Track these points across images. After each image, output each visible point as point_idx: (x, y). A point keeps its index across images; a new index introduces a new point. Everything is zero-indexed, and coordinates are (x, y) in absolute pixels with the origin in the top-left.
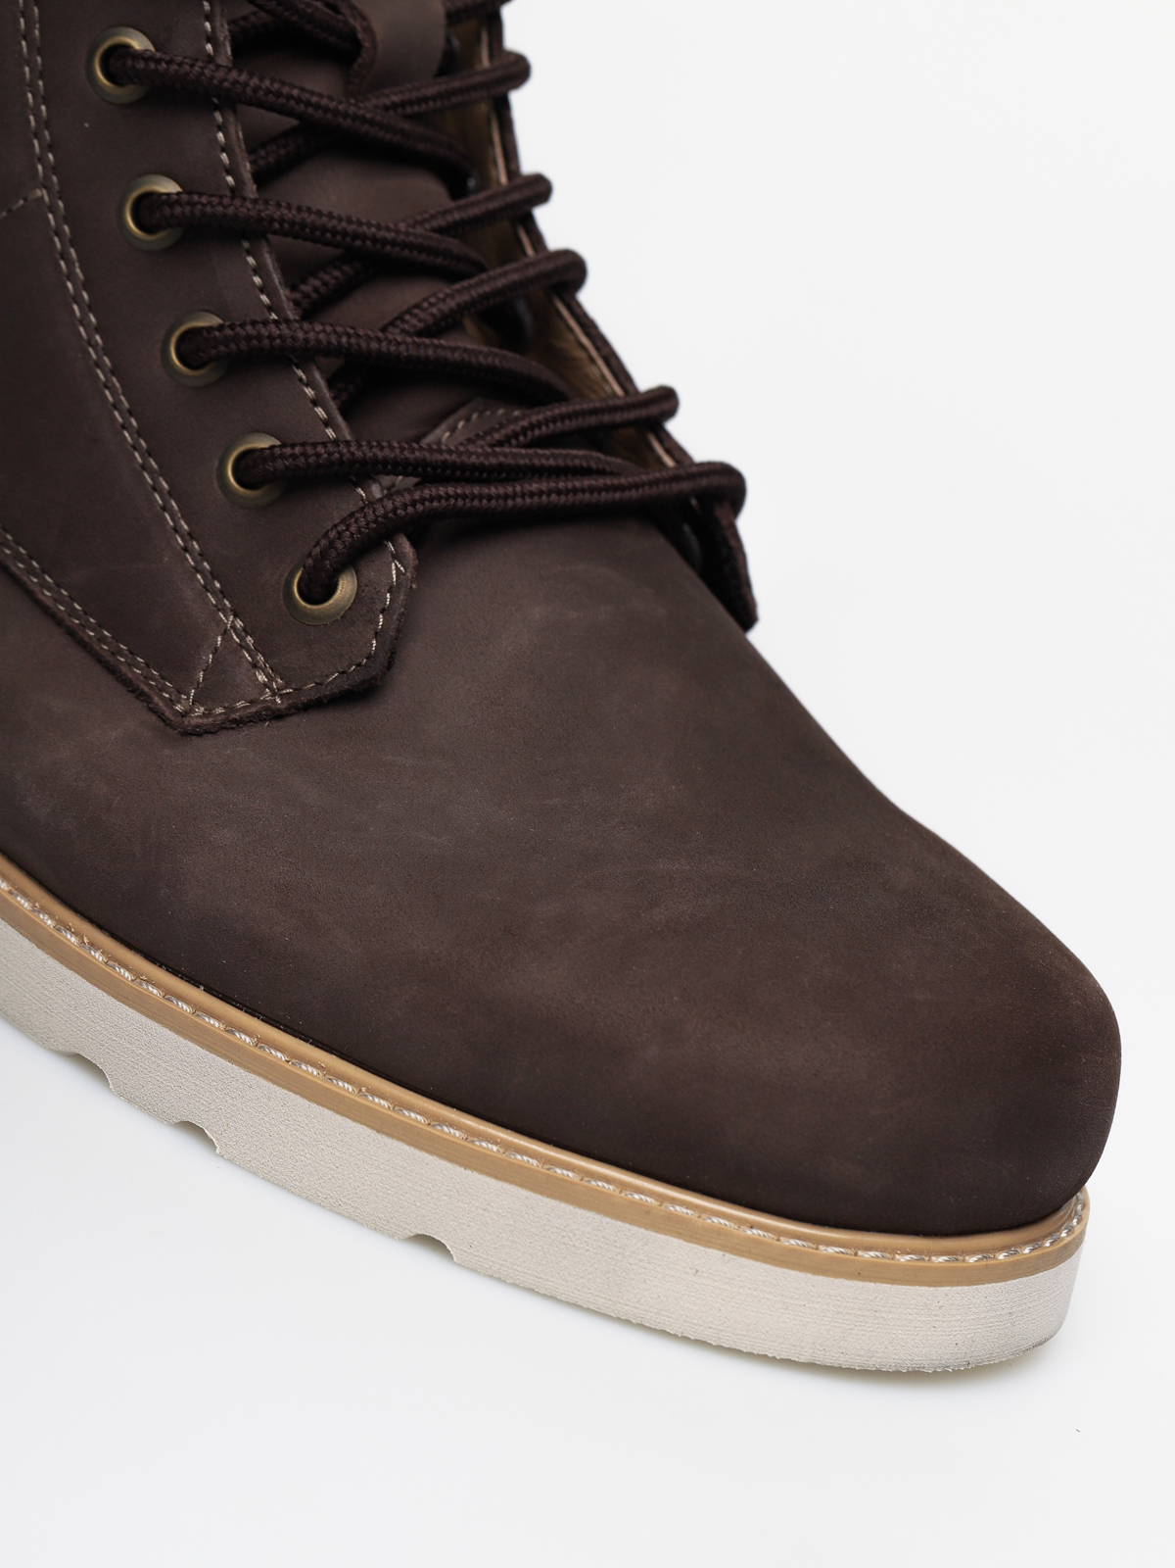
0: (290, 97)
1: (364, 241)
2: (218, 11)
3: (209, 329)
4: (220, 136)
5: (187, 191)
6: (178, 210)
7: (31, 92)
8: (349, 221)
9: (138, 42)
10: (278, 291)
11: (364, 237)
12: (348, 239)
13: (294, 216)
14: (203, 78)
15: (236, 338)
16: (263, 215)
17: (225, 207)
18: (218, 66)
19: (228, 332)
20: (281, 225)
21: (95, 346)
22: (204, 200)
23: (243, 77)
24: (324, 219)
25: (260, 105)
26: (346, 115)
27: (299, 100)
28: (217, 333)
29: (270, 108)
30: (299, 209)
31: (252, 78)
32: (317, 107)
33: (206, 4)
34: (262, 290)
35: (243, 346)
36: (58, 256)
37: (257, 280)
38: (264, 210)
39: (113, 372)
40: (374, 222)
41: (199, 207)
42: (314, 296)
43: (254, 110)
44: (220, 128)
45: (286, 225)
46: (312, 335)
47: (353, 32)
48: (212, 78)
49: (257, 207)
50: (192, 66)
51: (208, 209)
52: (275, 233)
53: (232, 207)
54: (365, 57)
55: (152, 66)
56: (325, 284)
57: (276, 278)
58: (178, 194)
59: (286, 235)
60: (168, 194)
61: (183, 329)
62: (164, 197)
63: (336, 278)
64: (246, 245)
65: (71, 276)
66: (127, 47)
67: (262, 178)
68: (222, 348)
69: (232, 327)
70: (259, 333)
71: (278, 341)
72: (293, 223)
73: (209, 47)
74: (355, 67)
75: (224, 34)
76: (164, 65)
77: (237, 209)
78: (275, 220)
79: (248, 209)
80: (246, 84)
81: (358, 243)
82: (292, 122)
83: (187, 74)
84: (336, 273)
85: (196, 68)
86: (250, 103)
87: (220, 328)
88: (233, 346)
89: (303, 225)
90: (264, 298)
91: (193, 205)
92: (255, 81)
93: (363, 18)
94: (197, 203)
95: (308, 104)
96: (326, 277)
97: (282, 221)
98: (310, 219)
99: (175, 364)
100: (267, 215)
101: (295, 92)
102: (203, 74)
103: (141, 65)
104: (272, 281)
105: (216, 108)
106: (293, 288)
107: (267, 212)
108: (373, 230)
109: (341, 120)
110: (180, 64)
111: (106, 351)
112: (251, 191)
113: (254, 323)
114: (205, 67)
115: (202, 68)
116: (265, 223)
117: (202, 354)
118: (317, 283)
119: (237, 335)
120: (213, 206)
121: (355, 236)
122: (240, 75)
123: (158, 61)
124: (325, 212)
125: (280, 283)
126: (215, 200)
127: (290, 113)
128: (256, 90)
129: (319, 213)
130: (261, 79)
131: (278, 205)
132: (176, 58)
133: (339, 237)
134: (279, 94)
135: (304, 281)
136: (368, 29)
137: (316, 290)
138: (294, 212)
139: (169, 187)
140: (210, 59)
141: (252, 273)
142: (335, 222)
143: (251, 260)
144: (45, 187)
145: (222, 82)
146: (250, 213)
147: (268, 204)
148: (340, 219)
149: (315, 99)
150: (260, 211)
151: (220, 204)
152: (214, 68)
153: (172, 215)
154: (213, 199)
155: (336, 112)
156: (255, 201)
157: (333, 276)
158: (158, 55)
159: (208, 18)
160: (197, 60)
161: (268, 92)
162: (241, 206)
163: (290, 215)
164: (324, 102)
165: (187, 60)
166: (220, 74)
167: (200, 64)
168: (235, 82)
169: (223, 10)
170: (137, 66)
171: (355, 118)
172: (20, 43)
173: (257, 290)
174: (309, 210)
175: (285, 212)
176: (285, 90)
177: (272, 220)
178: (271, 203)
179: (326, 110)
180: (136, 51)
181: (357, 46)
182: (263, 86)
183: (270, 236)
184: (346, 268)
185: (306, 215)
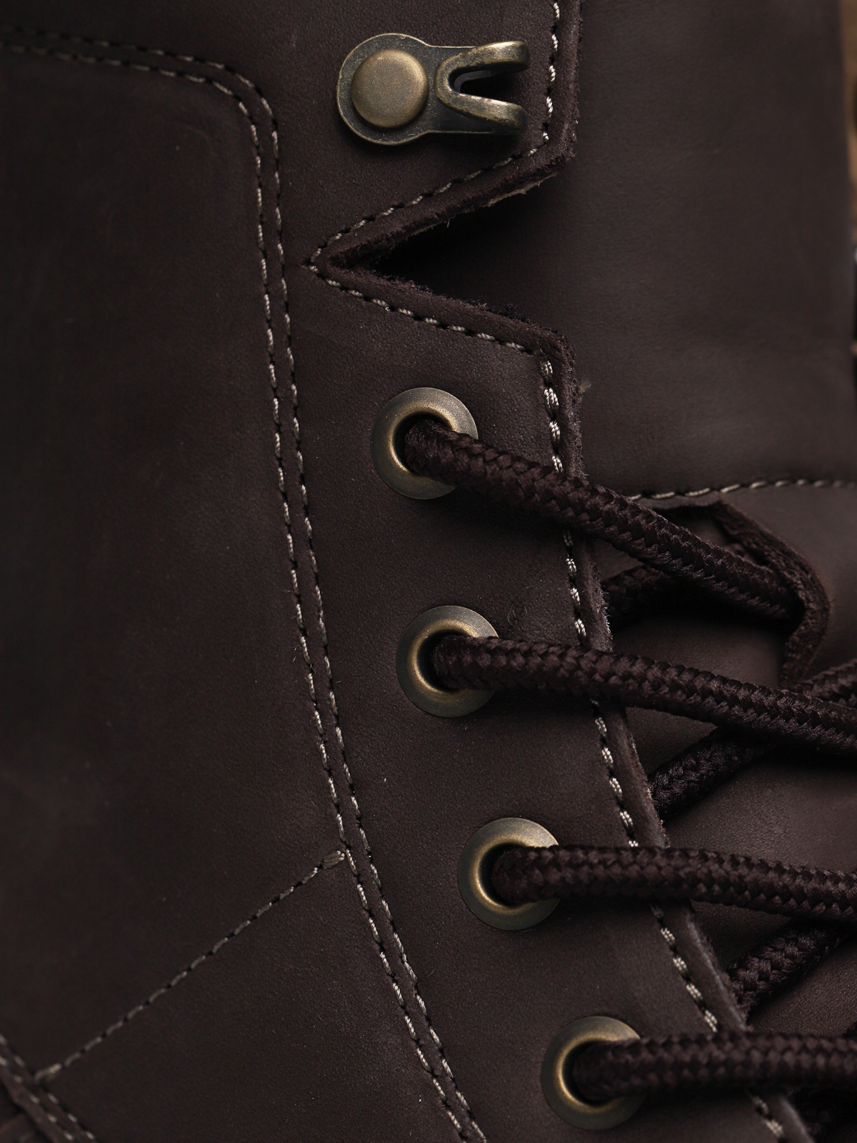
0: (706, 693)
1: (829, 906)
2: (589, 569)
3: (617, 1048)
4: (606, 752)
5: (565, 842)
6: (554, 876)
7: (317, 709)
8: (807, 876)
9: (475, 627)
10: (713, 977)
11: (828, 898)
12: (806, 904)
13: (727, 873)
14: (580, 673)
15: (659, 1065)
16: (682, 873)
17: (624, 867)
18: (600, 654)
19: (645, 1055)
20: (709, 887)
21: (442, 1077)
22: (594, 857)
23: (638, 668)
24: (771, 874)
25: (663, 706)
26: (788, 715)
27: (720, 697)
28: (629, 1057)
29: (679, 710)
30: (734, 862)
31: (650, 668)
32: (747, 704)
33: (570, 562)
34: (688, 978)
35: (669, 1078)
36: (377, 947)
37: (679, 963)
38: (683, 867)
39: (472, 1116)
40: (841, 874)
41: (585, 868)
42: (762, 985)
43: (653, 714)
44: (604, 742)
45: (716, 888)
46: (773, 1056)
47: (791, 589)
48: (593, 671)
49: (673, 863)
50: (562, 656)
51: (600, 871)
52: (700, 899)
53: (636, 867)
54: (810, 622)
55: (503, 660)
56: (775, 966)
57: (708, 958)
58: (552, 848)
59: (715, 900)
60: (539, 850)
61: (573, 1044)
62: (533, 855)
63: (792, 957)
64: (658, 913)
65: (397, 974)
66: (460, 634)
67: (673, 813)
68: (636, 1081)
69: (651, 1046)
70: (694, 1058)
71: (722, 1070)
72: (725, 883)
73: (579, 623)
74: (795, 637)
75: (599, 604)
76: (521, 659)
77: (642, 868)
78: (700, 881)
79: (660, 868)
80: (643, 678)
81: (821, 908)
82: (712, 727)
83: (556, 669)
84: (791, 949)
85: (569, 659)
86: (648, 705)
87: (633, 1047)
88: (653, 1077)
89: (741, 885)
90: (692, 989)
91: (575, 866)
92: (655, 672)
93: (804, 568)
94: (584, 863)
95: (733, 701)
96: (778, 957)
97: (710, 880)
98: (750, 875)
99: (566, 1098)
100: (686, 874)
101: (714, 685)
102: (579, 667)
103: (485, 660)
104: (703, 963)
105: (597, 713)
106: (733, 975)
107: (687, 870)
108: (841, 886)
109: (782, 722)
110: (545, 655)
111: (459, 1083)
112: (660, 840)
113: (685, 1042)
114: (582, 657)
115: (577, 659)
116: (685, 886)
117: (606, 1087)
118: (766, 966)
119: (660, 1062)
120: (606, 867)
121: (817, 897)
122: (633, 665)
123: (511, 653)
124: (771, 864)
125: (714, 965)
126: (611, 857)
127: (707, 716)
128: (656, 685)
129: (763, 865)
130: (664, 667)
131: (703, 857)
132: (535, 647)
133: (792, 902)
134: (690, 690)
135: (743, 965)
136: (813, 585)
137: (763, 976)
138: (727, 866)
139: (538, 837)
140: (584, 643)
141: (671, 953)
142: (787, 878)
143: (667, 934)
144: (349, 847)
145: (607, 677)
146: (663, 873)
147: (688, 857)
148: (794, 874)
149: (742, 694)
150: (677, 869)
151: (618, 861)
152: (594, 658)
153: (546, 883)
154: (606, 856)
155: (774, 711)
156: (668, 853)
157: (787, 953)
158: (510, 644)
159: (575, 581)
160: (568, 647)
161: (675, 687)
162: (648, 864)
163: (722, 872)
164: (756, 696)
165: (552, 649)
166: (604, 665)
167: (573, 653)
168: (627, 676)
169: (595, 569)
170: (480, 663)
171: (802, 717)
172: (299, 641)
173: (680, 978)
174: (748, 862)
175: (715, 867)
176: (699, 682)
177: (694, 880)
178: (692, 854)
179: (760, 708)
180: (474, 639)
181: (797, 610)
182: (667, 679)
183: (694, 903)
184: (806, 941)
185: (743, 870)
